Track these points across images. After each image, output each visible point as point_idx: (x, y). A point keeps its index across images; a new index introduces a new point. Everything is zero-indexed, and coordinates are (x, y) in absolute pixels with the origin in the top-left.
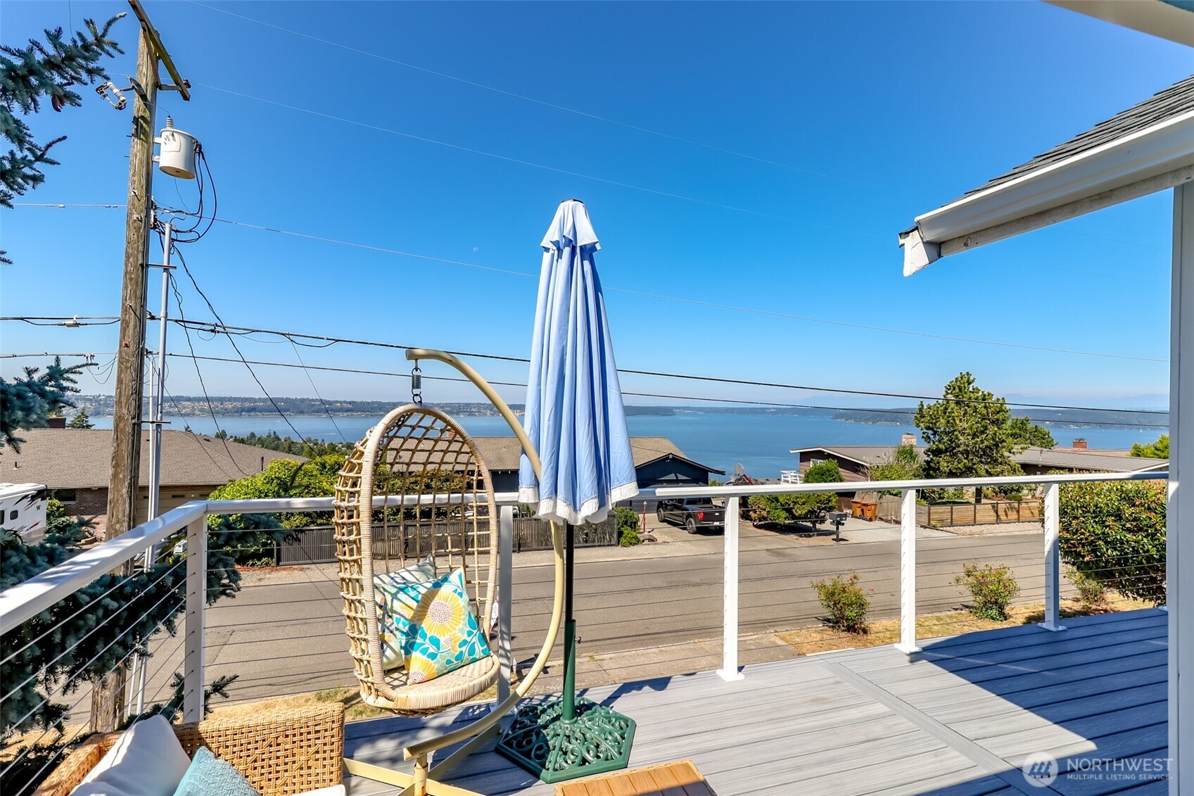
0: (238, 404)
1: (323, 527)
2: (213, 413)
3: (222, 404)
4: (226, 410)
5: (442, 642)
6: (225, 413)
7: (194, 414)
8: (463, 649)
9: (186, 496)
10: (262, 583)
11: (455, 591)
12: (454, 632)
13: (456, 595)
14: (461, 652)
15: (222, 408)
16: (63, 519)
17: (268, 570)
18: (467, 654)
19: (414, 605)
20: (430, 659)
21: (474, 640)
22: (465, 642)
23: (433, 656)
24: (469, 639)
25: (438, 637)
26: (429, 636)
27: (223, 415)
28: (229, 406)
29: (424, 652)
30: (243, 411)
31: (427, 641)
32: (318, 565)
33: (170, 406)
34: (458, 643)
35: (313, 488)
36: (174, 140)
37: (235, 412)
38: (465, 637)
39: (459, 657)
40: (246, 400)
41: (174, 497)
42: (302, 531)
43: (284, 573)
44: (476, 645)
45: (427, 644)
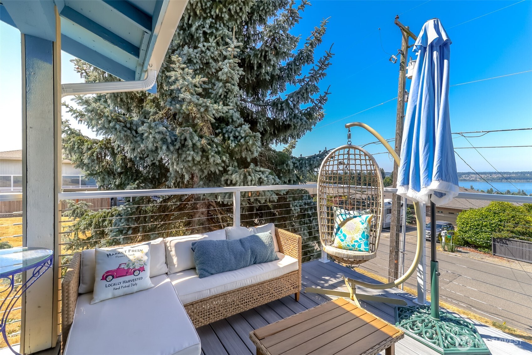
0: (500, 176)
1: (524, 241)
2: (486, 180)
3: (491, 175)
4: (493, 178)
5: (347, 237)
6: (493, 180)
7: (476, 180)
8: (356, 244)
9: (455, 213)
10: (483, 260)
11: (361, 221)
12: (353, 235)
13: (360, 223)
14: (354, 244)
15: (491, 178)
16: (411, 215)
17: (488, 255)
18: (357, 246)
19: (342, 220)
20: (341, 241)
21: (362, 242)
22: (357, 241)
23: (342, 240)
24: (359, 241)
25: (346, 235)
26: (343, 233)
27: (492, 181)
28: (495, 176)
29: (340, 237)
30: (503, 179)
31: (342, 234)
32: (520, 262)
33: (465, 177)
34: (354, 240)
35: (517, 218)
36: (412, 65)
37: (498, 180)
38: (358, 239)
39: (353, 246)
40: (505, 173)
41: (449, 213)
42: (509, 240)
43: (497, 259)
44: (362, 245)
45: (342, 235)
